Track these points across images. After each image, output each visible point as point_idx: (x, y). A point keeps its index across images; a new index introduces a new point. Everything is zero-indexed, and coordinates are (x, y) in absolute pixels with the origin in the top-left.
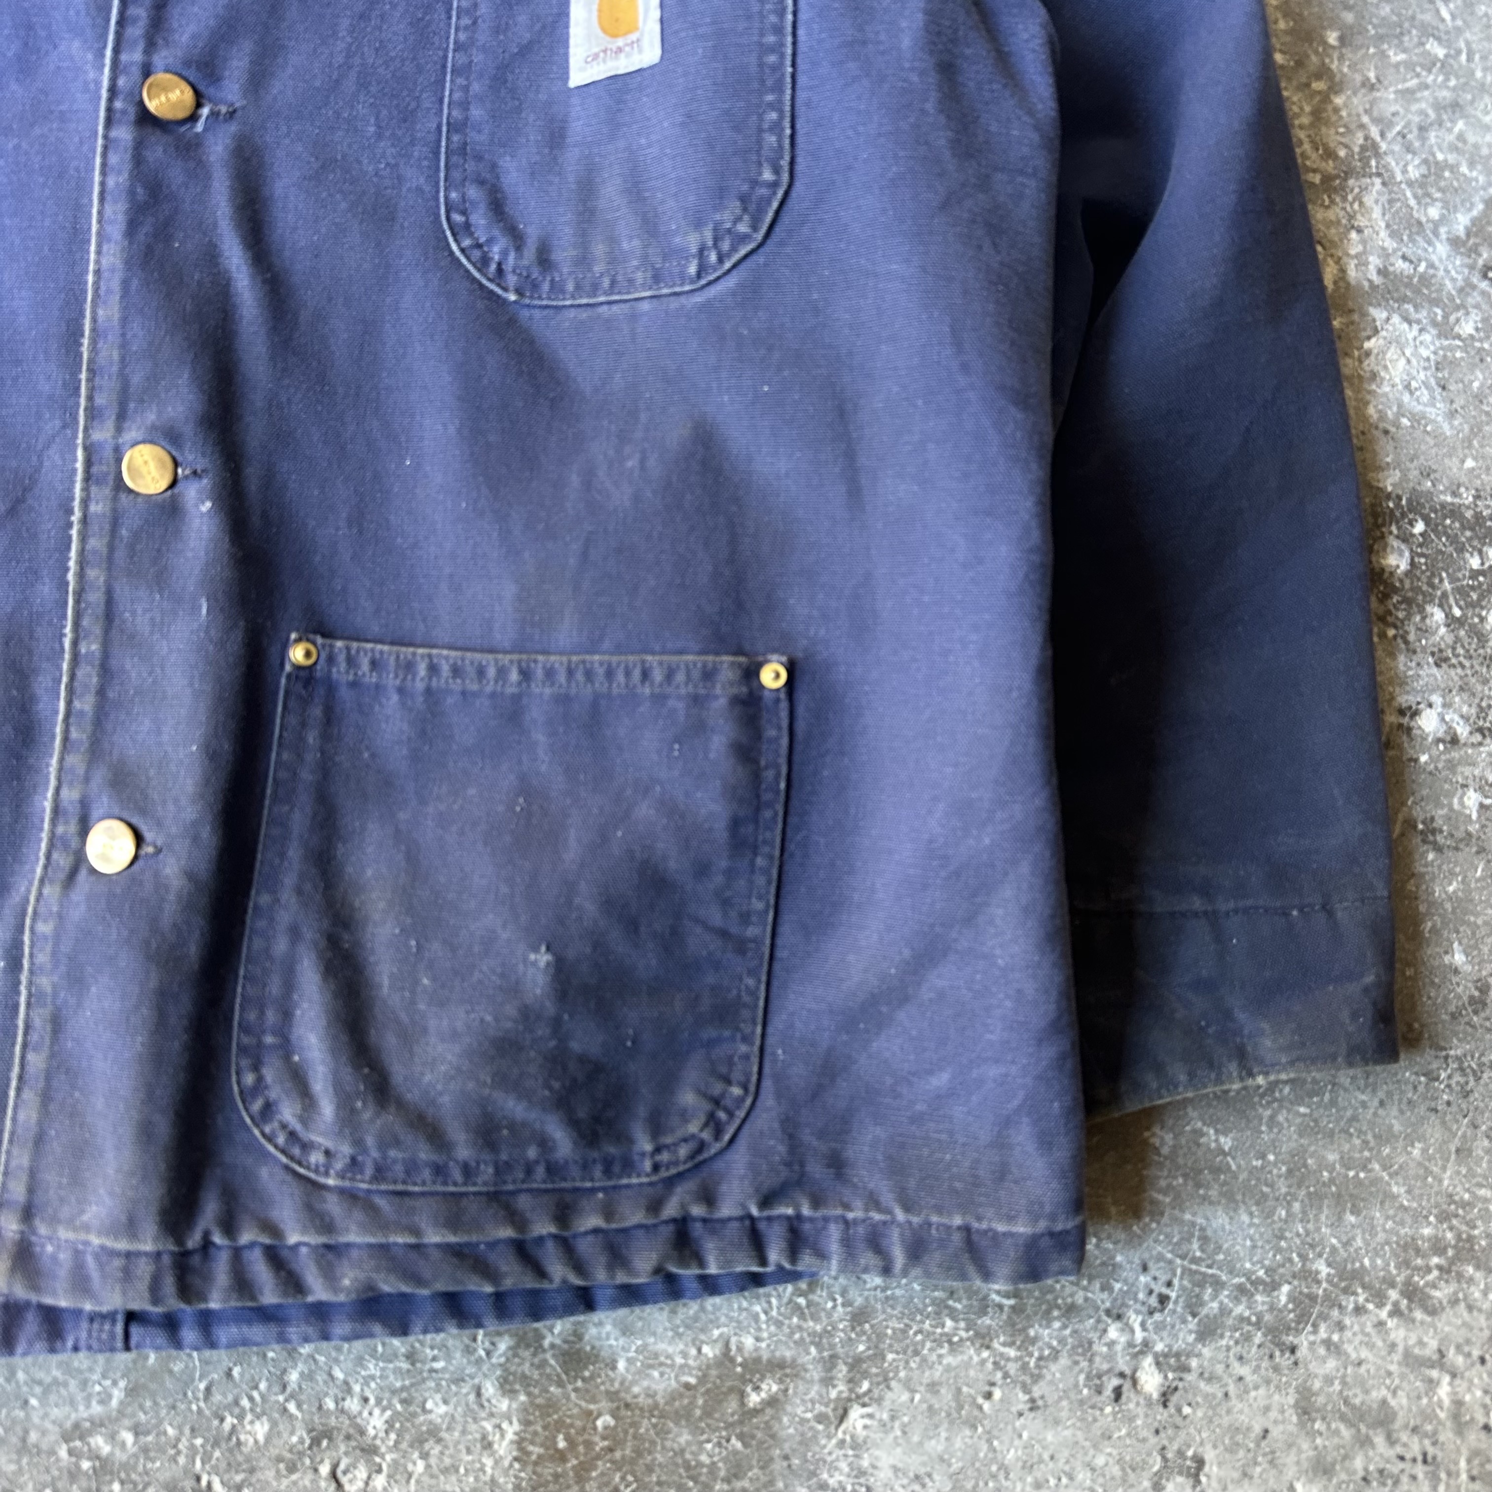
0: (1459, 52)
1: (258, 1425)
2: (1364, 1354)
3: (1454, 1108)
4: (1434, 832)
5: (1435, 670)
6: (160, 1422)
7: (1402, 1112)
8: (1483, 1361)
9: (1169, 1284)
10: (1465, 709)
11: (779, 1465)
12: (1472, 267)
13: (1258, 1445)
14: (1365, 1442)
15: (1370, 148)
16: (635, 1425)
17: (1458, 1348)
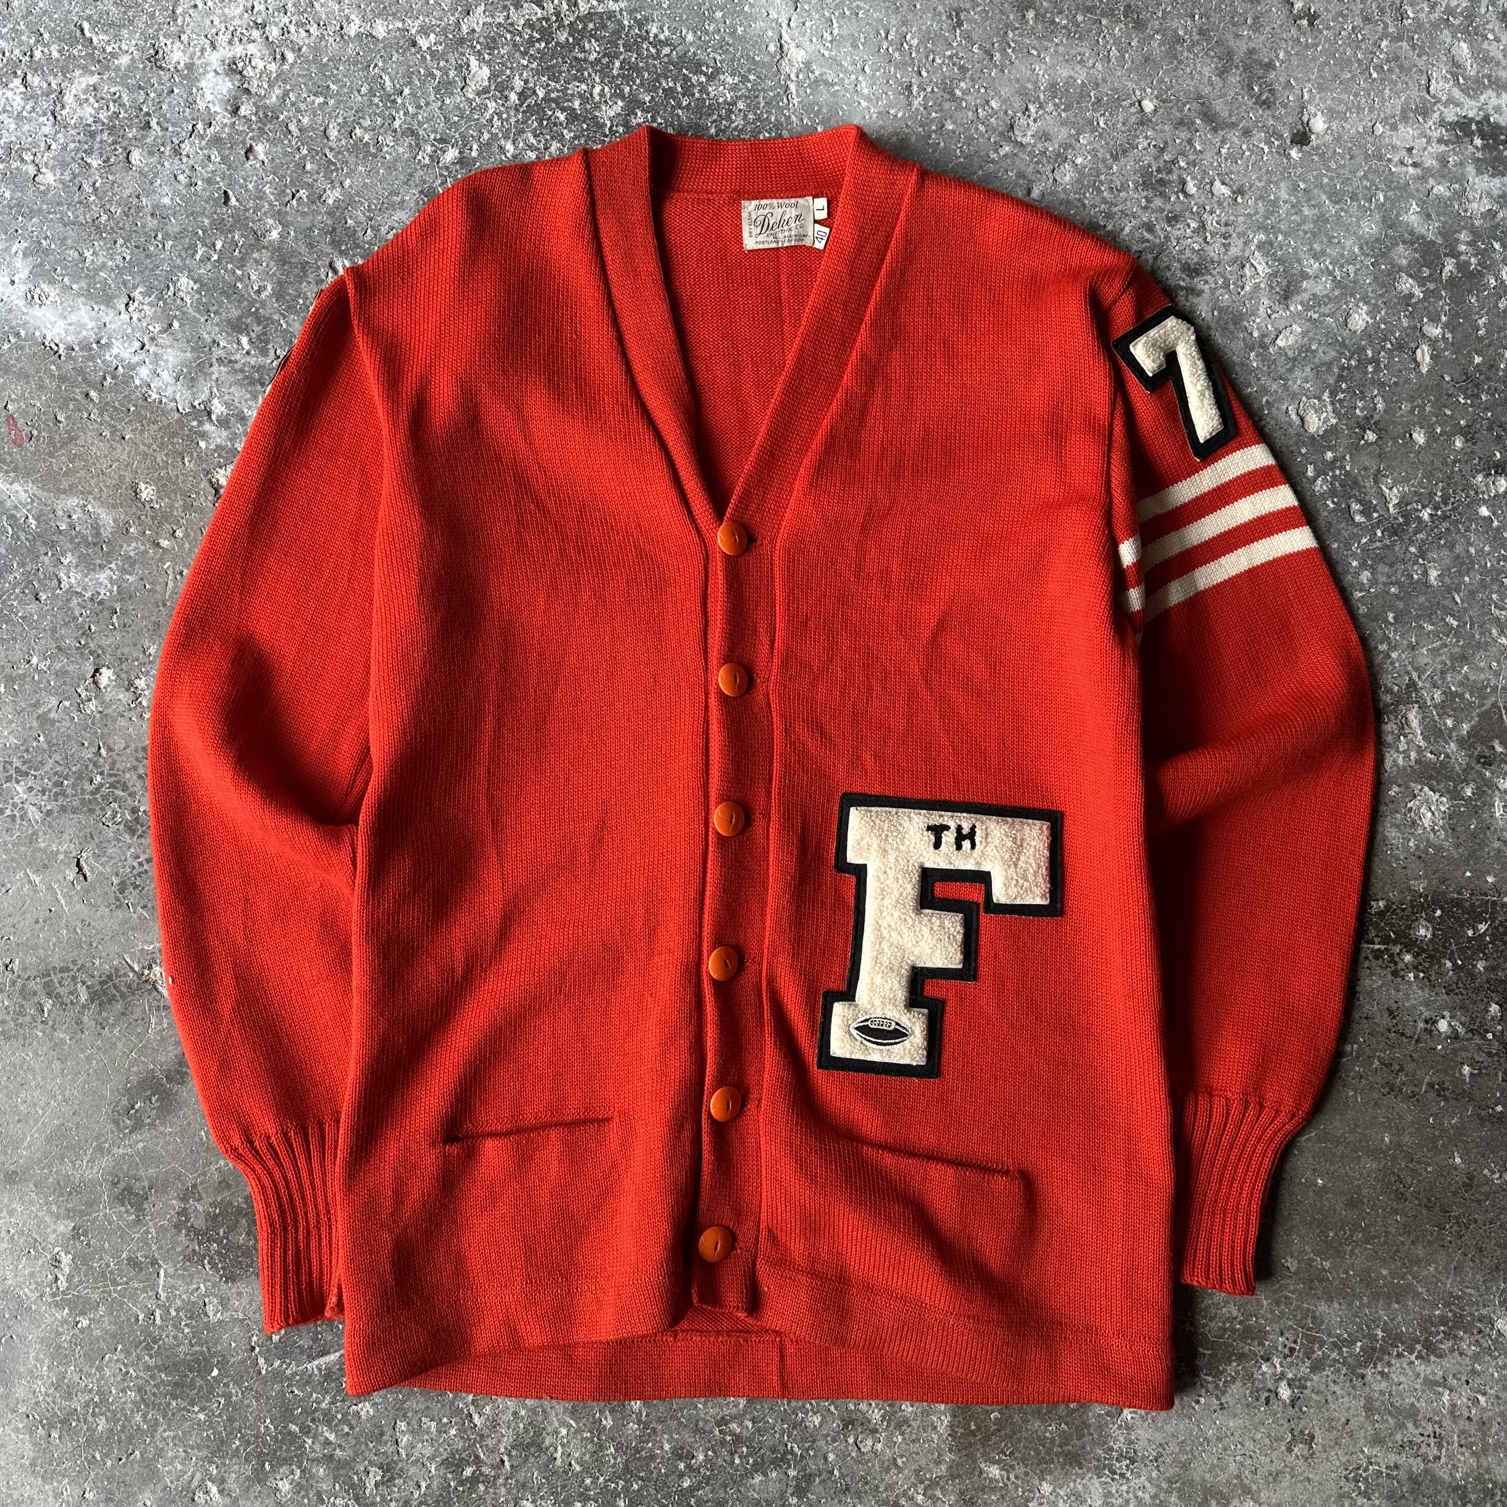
0: (1466, 623)
1: (815, 1418)
2: (1402, 1379)
3: (1454, 1245)
4: (1444, 1090)
5: (1445, 997)
6: (765, 1416)
7: (1424, 1247)
8: (1467, 1382)
9: (1295, 1342)
10: (1463, 1018)
11: (1086, 1439)
12: (1471, 757)
13: (1344, 1428)
14: (1401, 1426)
15: (1412, 685)
16: (1011, 1417)
17: (1454, 1376)
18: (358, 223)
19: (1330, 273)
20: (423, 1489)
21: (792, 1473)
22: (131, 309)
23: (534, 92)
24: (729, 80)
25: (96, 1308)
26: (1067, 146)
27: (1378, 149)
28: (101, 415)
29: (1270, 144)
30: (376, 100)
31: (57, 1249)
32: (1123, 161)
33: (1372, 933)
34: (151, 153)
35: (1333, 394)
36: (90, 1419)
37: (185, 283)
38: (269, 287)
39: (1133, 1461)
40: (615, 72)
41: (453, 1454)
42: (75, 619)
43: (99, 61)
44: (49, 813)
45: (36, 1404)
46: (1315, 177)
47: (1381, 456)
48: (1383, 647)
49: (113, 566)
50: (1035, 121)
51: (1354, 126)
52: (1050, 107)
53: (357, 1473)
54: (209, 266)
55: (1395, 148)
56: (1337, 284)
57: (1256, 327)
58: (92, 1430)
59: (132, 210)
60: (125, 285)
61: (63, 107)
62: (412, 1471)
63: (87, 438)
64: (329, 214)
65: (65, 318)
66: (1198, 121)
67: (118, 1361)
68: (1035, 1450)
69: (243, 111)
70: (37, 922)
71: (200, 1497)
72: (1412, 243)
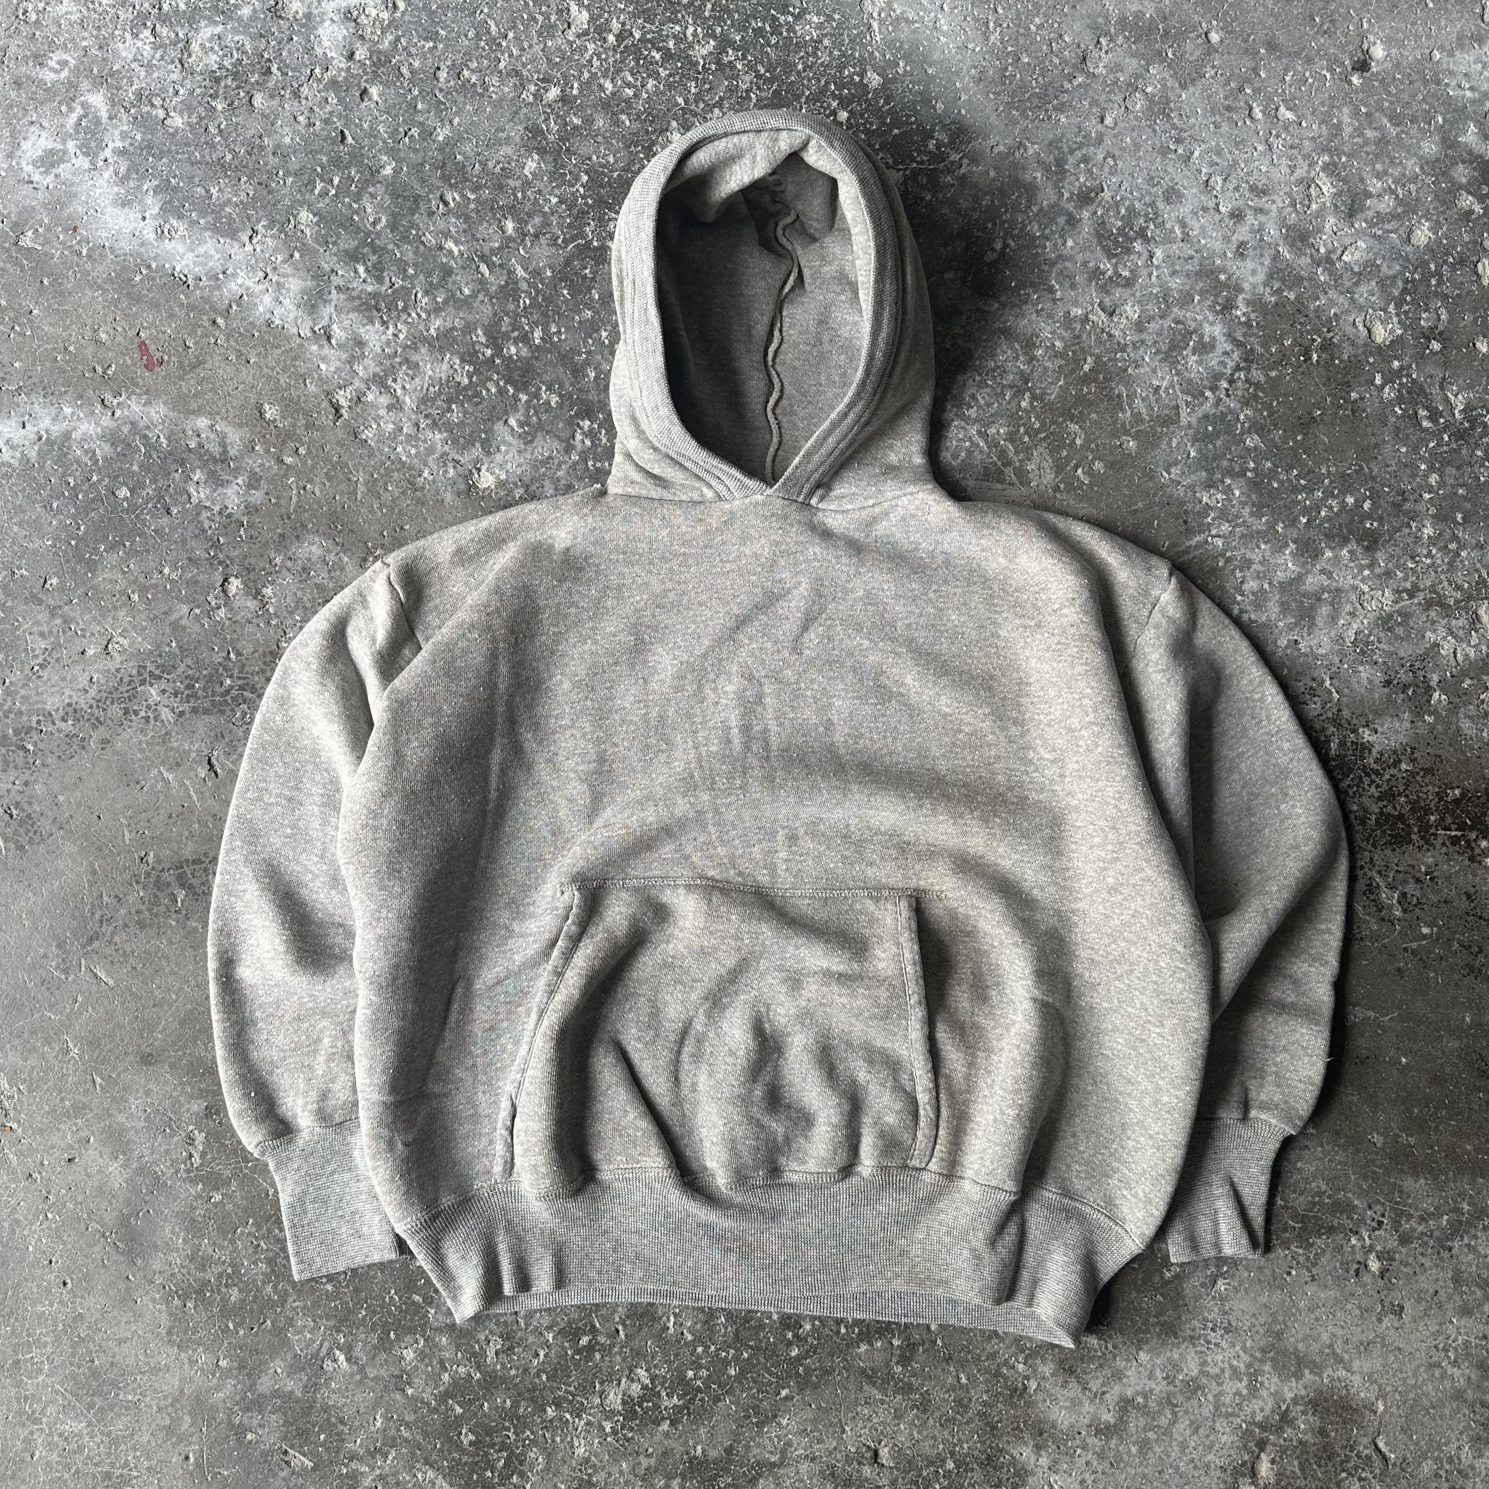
18: (467, 158)
19: (1393, 192)
20: (542, 1356)
21: (896, 1342)
22: (255, 241)
23: (631, 34)
24: (815, 19)
25: (229, 1184)
26: (1137, 76)
27: (1436, 74)
28: (228, 340)
29: (1332, 71)
30: (483, 44)
31: (191, 1128)
32: (1191, 89)
33: (1449, 820)
34: (272, 97)
35: (1398, 306)
36: (224, 1290)
37: (304, 215)
38: (384, 220)
39: (1227, 1331)
40: (707, 14)
41: (570, 1323)
42: (204, 531)
43: (223, 12)
44: (181, 714)
45: (173, 1275)
46: (1377, 102)
47: (1445, 365)
48: (1453, 546)
49: (239, 481)
50: (1107, 52)
51: (1411, 54)
52: (1120, 40)
53: (478, 1342)
54: (327, 200)
55: (1452, 73)
56: (1399, 201)
57: (1323, 244)
58: (225, 1300)
59: (254, 148)
60: (249, 219)
61: (190, 55)
62: (531, 1339)
63: (215, 362)
64: (440, 150)
65: (193, 251)
66: (1263, 51)
67: (249, 1234)
68: (1132, 1320)
69: (357, 57)
70: (170, 817)
71: (328, 1365)
72: (1471, 163)
